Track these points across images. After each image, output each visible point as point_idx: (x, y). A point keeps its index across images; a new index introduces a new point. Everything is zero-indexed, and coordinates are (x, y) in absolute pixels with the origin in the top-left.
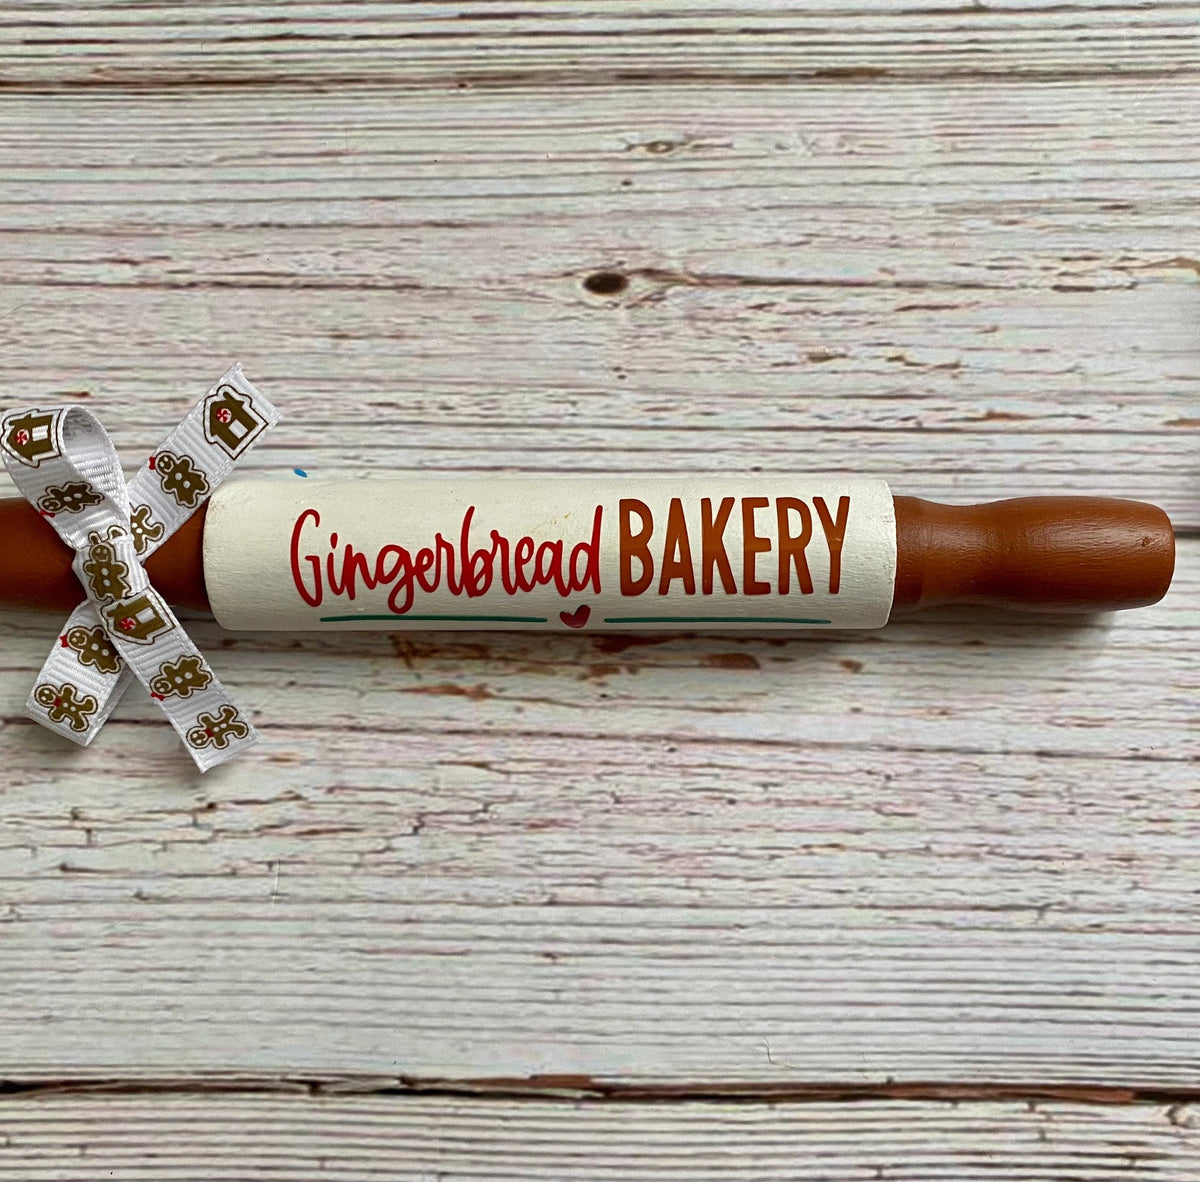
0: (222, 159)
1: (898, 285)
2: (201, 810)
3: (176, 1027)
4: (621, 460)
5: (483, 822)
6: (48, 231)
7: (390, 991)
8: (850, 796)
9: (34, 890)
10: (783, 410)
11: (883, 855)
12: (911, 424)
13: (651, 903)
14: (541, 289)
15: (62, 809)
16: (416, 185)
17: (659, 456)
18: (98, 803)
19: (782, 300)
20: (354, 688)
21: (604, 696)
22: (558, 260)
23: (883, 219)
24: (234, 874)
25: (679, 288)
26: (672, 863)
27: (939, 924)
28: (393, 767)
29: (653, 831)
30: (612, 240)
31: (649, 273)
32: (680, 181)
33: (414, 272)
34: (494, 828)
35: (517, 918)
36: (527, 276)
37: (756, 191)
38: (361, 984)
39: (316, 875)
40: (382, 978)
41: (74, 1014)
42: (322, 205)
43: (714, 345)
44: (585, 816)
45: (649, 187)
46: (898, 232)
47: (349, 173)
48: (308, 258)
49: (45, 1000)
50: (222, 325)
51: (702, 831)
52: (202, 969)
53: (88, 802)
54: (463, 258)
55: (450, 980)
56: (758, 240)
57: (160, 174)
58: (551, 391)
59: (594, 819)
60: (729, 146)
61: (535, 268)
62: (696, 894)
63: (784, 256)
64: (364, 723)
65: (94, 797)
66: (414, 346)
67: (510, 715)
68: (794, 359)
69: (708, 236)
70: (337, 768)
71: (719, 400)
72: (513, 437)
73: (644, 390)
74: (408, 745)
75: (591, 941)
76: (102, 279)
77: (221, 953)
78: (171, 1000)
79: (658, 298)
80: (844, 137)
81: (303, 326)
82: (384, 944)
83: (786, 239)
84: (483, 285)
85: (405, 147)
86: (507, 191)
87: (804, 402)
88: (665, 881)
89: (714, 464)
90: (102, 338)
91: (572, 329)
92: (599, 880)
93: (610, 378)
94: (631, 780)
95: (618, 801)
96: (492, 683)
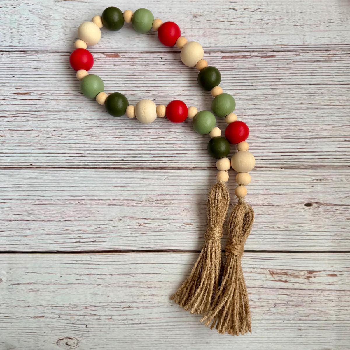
3: (230, 344)
4: (312, 237)
5: (287, 305)
7: (270, 336)
10: (342, 228)
13: (318, 320)
14: (296, 205)
16: (273, 187)
17: (319, 237)
19: (342, 208)
20: (262, 280)
21: (309, 282)
22: (299, 201)
25: (322, 206)
26: (322, 313)
28: (270, 295)
29: (318, 307)
30: (310, 197)
31: (316, 203)
32: (323, 186)
33: (272, 203)
34: (289, 306)
35: (293, 323)
36: (294, 203)
37: (337, 188)
38: (265, 335)
39: (256, 315)
40: (269, 334)
41: (212, 342)
42: (255, 190)
43: (329, 216)
44: (306, 304)
45: (317, 187)
47: (260, 184)
48: (253, 200)
51: (327, 307)
54: (282, 200)
55: (281, 334)
56: (337, 197)
58: (298, 224)
59: (307, 305)
60: (332, 180)
61: (295, 202)
62: (326, 318)
63: (342, 200)
64: (264, 287)
66: (272, 216)
67: (292, 285)
68: (344, 219)
69: (328, 196)
70: (259, 295)
71: (330, 226)
72: (291, 233)
73: (316, 224)
74: (273, 291)
75: (307, 327)
78: (230, 339)
79: (318, 208)
82: (269, 328)
83: (342, 197)
84: (286, 205)
85: (270, 180)
86: (290, 188)
87: (346, 227)
88: (321, 316)
89: (329, 238)
91: (302, 213)
92: (308, 316)
93: (309, 222)
94: (314, 298)
95: (312, 301)
96: (288, 279)
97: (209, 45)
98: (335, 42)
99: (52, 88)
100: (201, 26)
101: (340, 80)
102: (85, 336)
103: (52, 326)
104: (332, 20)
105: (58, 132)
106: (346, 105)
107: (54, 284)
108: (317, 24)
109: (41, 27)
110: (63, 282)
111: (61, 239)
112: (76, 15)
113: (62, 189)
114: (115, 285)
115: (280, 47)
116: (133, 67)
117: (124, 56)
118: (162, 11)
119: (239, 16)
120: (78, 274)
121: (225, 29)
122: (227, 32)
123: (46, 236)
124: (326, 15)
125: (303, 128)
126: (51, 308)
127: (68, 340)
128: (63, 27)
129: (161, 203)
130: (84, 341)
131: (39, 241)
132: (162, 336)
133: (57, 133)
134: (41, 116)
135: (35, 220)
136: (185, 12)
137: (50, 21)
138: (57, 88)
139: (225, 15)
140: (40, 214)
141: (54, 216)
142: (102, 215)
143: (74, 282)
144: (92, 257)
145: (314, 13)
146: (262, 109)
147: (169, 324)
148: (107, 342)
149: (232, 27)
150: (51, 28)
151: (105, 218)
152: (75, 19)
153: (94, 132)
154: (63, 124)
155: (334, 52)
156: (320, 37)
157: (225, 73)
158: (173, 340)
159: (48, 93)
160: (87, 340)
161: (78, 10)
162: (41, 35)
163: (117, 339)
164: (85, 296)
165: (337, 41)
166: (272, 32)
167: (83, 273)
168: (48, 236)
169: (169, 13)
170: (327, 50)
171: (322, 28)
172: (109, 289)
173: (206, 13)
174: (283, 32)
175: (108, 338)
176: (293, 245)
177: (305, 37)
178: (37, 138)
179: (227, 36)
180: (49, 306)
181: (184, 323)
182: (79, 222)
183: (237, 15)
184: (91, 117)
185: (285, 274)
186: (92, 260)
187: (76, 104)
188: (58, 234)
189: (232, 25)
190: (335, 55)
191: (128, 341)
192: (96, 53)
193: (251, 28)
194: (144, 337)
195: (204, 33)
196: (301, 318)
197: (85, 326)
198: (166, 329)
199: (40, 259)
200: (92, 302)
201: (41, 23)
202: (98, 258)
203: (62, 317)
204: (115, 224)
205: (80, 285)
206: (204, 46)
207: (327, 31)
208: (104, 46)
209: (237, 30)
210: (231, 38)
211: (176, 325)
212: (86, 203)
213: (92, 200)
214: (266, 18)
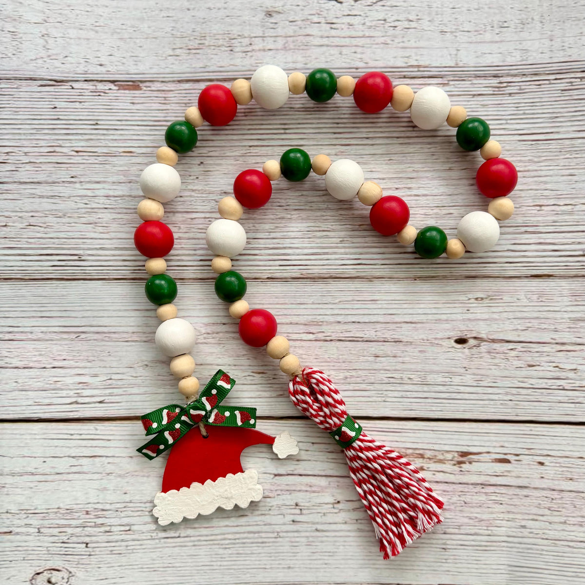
0: (340, 302)
1: (557, 343)
2: (335, 503)
3: (327, 570)
4: (467, 396)
6: (287, 324)
8: (540, 504)
9: (285, 528)
10: (519, 382)
11: (550, 523)
12: (561, 388)
13: (476, 534)
14: (440, 342)
15: (293, 503)
16: (401, 310)
17: (479, 395)
18: (304, 501)
19: (519, 347)
21: (461, 471)
22: (445, 334)
23: (552, 322)
24: (346, 523)
25: (485, 343)
26: (482, 522)
27: (569, 546)
29: (476, 512)
30: (463, 328)
31: (475, 338)
32: (486, 310)
33: (400, 337)
35: (434, 537)
36: (436, 339)
37: (510, 313)
41: (297, 566)
42: (371, 316)
43: (496, 361)
44: (455, 507)
45: (475, 312)
46: (556, 327)
47: (380, 306)
48: (367, 332)
49: (288, 562)
50: (341, 353)
51: (492, 513)
52: (336, 552)
53: (301, 500)
54: (416, 333)
56: (510, 328)
57: (320, 306)
58: (443, 374)
59: (458, 509)
60: (501, 299)
61: (439, 336)
62: (489, 532)
63: (520, 334)
65: (303, 499)
66: (400, 359)
67: (431, 476)
68: (523, 366)
69: (495, 327)
71: (498, 378)
73: (474, 374)
75: (457, 545)
76: (304, 339)
77: (342, 547)
78: (326, 562)
79: (478, 346)
80: (540, 296)
81: (365, 353)
83: (520, 328)
84: (422, 341)
85: (397, 299)
86: (430, 313)
87: (526, 380)
88: (480, 528)
89: (497, 398)
90: (304, 356)
91: (450, 355)
92: (459, 527)
93: (463, 370)
94: (470, 497)
95: (465, 503)
96: (426, 466)
97: (294, 66)
98: (510, 60)
99: (26, 143)
100: (280, 31)
101: (518, 127)
102: (83, 564)
103: (25, 548)
104: (505, 22)
105: (40, 219)
106: (528, 171)
107: (33, 474)
108: (480, 29)
109: (4, 36)
110: (48, 471)
111: (45, 398)
112: (66, 15)
113: (47, 314)
114: (136, 474)
115: (416, 69)
116: (164, 107)
117: (149, 87)
118: (212, 6)
119: (346, 14)
120: (73, 457)
121: (322, 37)
122: (325, 41)
123: (21, 393)
124: (495, 13)
125: (451, 211)
126: (25, 516)
127: (51, 573)
128: (43, 36)
129: (213, 338)
130: (80, 574)
131: (8, 401)
132: (216, 558)
133: (37, 220)
134: (9, 192)
135: (3, 366)
136: (252, 7)
137: (20, 25)
138: (35, 142)
139: (322, 11)
140: (12, 356)
141: (35, 359)
142: (115, 357)
143: (67, 471)
144: (98, 427)
145: (475, 9)
146: (383, 179)
147: (226, 536)
148: (122, 571)
149: (333, 33)
150: (21, 38)
151: (120, 362)
152: (64, 22)
153: (99, 218)
154: (46, 204)
155: (509, 79)
156: (485, 53)
157: (321, 116)
158: (233, 563)
159: (20, 151)
160: (87, 571)
161: (69, 6)
162: (5, 49)
163: (140, 566)
164: (87, 493)
165: (513, 58)
166: (403, 42)
167: (82, 455)
168: (24, 393)
169: (225, 8)
170: (495, 76)
171: (488, 36)
172: (127, 480)
173: (288, 7)
174: (422, 44)
175: (124, 564)
176: (434, 409)
177: (459, 53)
178: (5, 228)
179: (324, 49)
180: (21, 513)
181: (252, 535)
182: (77, 369)
183: (343, 11)
184: (93, 192)
185: (420, 456)
186: (98, 432)
187: (68, 170)
188: (41, 389)
189: (335, 29)
190: (510, 84)
191: (158, 567)
192: (101, 81)
193: (367, 34)
194: (185, 559)
195: (285, 44)
196: (447, 530)
197: (85, 545)
198: (222, 545)
199: (9, 432)
200: (98, 503)
201: (4, 29)
202: (108, 430)
203: (44, 532)
204: (136, 373)
205: (77, 476)
206: (285, 68)
207: (497, 42)
208: (114, 70)
209: (342, 39)
210: (332, 52)
211: (238, 539)
212: (88, 339)
213: (98, 333)
214: (394, 18)
